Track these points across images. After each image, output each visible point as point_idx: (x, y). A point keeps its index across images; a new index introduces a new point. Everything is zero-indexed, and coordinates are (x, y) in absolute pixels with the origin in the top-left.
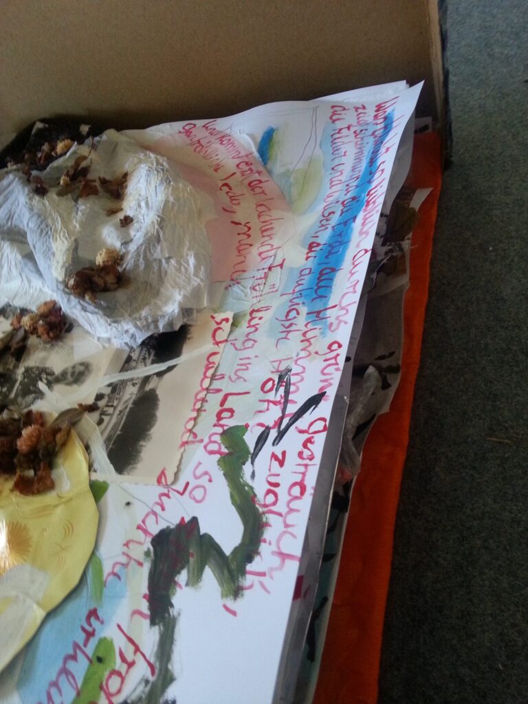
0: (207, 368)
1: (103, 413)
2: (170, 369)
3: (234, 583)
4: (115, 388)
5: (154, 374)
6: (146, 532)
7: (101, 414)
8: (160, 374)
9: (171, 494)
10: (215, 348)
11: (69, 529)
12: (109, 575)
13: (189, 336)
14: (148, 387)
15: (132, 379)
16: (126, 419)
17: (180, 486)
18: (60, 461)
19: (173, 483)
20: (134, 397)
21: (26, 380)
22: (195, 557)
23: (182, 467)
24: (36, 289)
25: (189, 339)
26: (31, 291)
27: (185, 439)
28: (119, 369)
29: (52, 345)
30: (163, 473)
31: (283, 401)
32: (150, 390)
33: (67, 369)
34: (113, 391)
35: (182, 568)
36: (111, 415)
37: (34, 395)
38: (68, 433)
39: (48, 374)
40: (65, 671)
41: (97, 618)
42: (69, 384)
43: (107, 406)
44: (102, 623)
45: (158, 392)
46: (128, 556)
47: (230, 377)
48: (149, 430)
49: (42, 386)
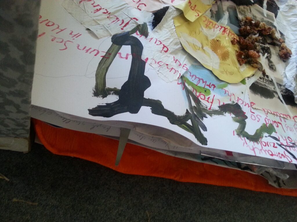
0: (286, 115)
1: (263, 79)
2: (281, 101)
3: (240, 134)
4: (271, 82)
5: (278, 95)
6: (238, 101)
7: (263, 78)
8: (279, 98)
9: (249, 107)
10: (292, 118)
11: (231, 74)
12: (225, 90)
13: (293, 107)
14: (274, 94)
15: (275, 88)
16: (264, 88)
17: (253, 110)
18: (248, 66)
19: (253, 108)
20: (271, 89)
21: (266, 48)
22: (239, 119)
23: (258, 110)
24: (292, 46)
25: (292, 107)
26: (291, 44)
27: (265, 110)
28: (277, 82)
29: (278, 56)
30: (254, 104)
31: (289, 145)
32: (274, 95)
33: (273, 63)
34: (270, 81)
35: (235, 115)
36: (264, 82)
37: (263, 52)
38: (256, 68)
39: (270, 56)
40: (200, 79)
41: (214, 88)
42: (269, 65)
43: (266, 80)
44: (213, 90)
45: (274, 98)
46: (231, 95)
47: (286, 124)
48: (263, 96)
49: (266, 55)
